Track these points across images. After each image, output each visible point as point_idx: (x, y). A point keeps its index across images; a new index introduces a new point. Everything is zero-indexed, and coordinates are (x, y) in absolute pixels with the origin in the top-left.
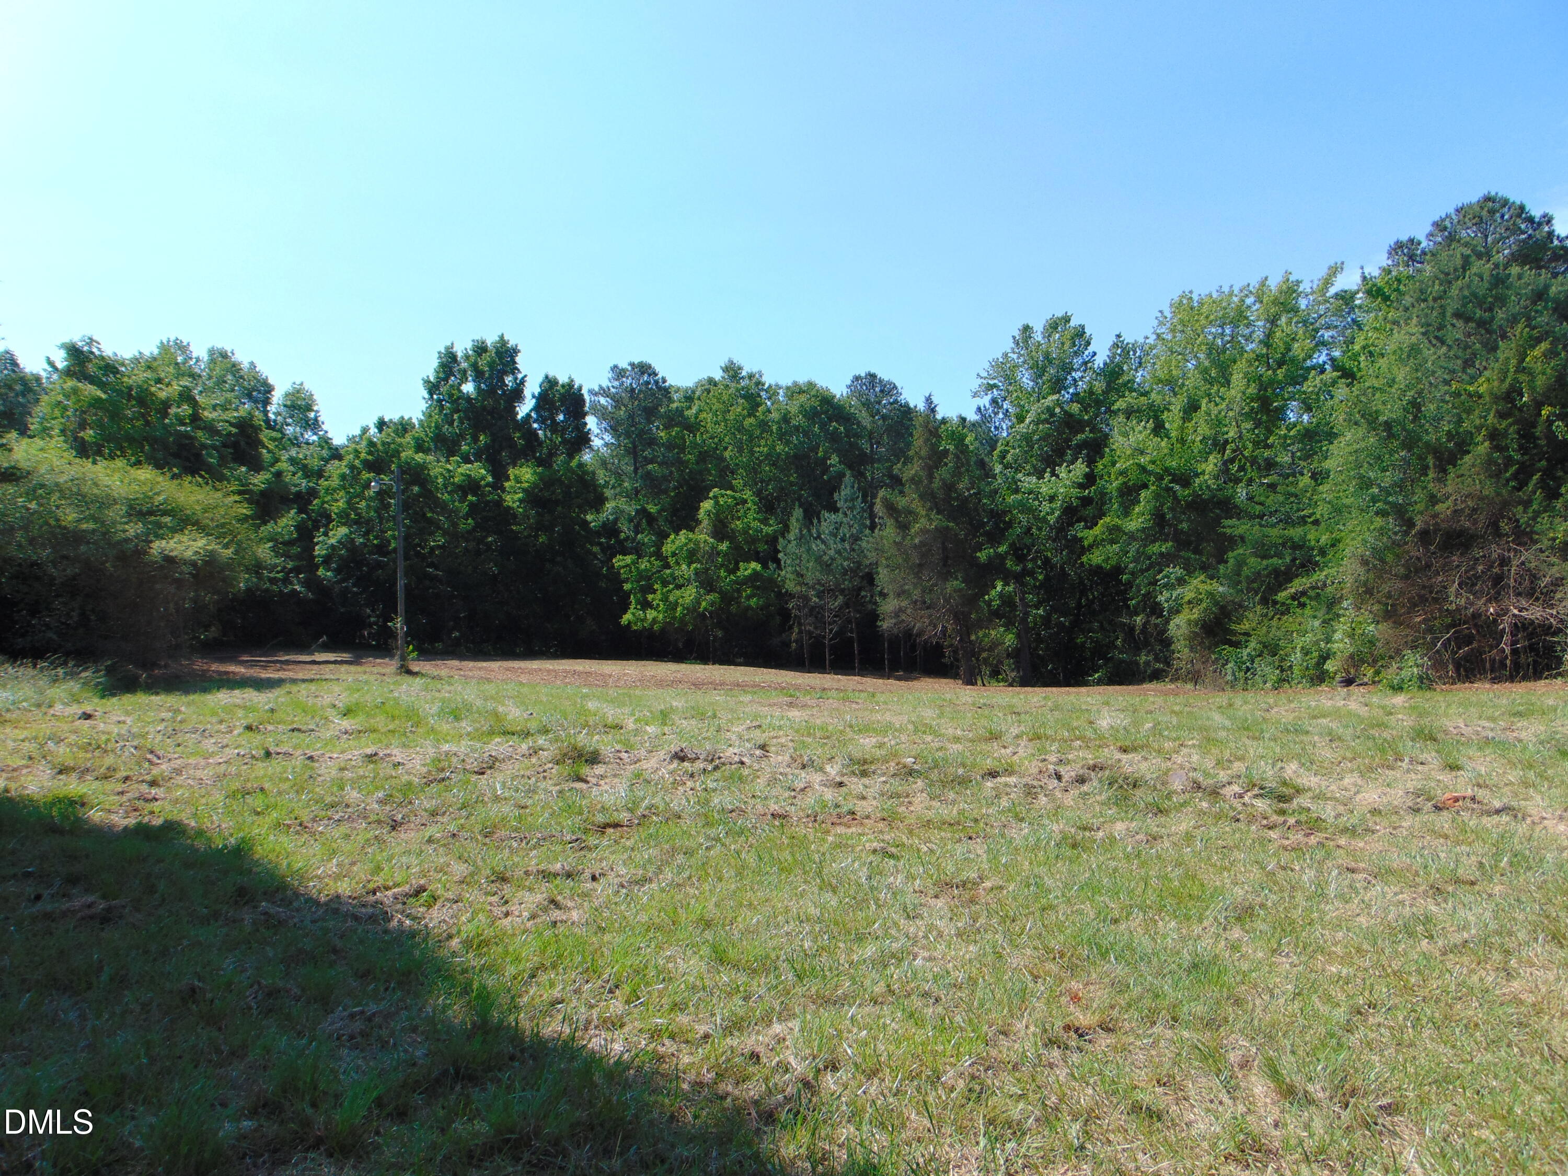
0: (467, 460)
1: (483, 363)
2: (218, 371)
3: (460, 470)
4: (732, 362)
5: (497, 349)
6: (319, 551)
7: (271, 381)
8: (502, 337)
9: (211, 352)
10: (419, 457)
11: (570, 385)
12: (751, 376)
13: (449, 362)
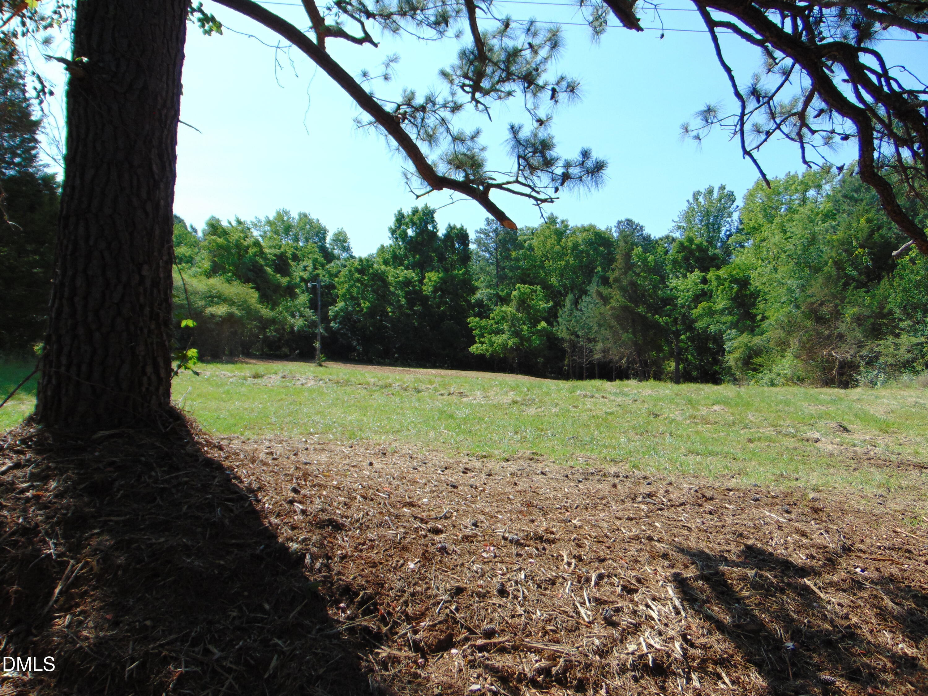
0: (407, 268)
1: (415, 219)
2: (302, 224)
3: (402, 274)
4: (552, 214)
5: (423, 211)
6: (330, 313)
7: (327, 228)
8: (426, 205)
9: (300, 215)
10: (383, 267)
11: (462, 229)
12: (563, 222)
13: (400, 218)
